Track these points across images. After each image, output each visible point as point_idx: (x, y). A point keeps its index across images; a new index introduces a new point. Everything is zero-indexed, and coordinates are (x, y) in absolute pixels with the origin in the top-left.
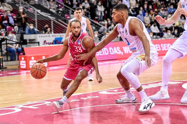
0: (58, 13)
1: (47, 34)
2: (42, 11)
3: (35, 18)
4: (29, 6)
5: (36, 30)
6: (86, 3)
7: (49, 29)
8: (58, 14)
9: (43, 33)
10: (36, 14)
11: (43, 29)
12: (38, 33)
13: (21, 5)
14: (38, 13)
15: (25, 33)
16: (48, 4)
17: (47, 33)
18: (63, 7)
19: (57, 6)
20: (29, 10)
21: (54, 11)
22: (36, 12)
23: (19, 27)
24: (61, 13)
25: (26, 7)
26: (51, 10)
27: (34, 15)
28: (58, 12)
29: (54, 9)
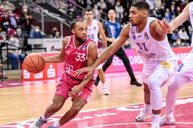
0: (68, 14)
1: (55, 39)
2: (49, 11)
3: (41, 19)
4: (35, 5)
5: (43, 33)
6: (102, 3)
7: (58, 33)
8: (69, 16)
9: (50, 38)
10: (43, 15)
11: (50, 32)
12: (45, 37)
13: (25, 3)
14: (45, 13)
15: (29, 37)
16: (57, 3)
17: (56, 37)
18: (74, 7)
19: (67, 5)
20: (34, 10)
21: (64, 12)
22: (42, 13)
23: (22, 29)
24: (73, 14)
25: (32, 6)
26: (60, 10)
27: (41, 16)
28: (68, 12)
29: (64, 9)
